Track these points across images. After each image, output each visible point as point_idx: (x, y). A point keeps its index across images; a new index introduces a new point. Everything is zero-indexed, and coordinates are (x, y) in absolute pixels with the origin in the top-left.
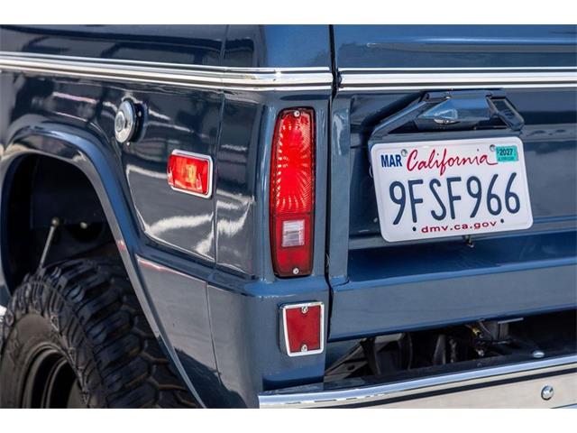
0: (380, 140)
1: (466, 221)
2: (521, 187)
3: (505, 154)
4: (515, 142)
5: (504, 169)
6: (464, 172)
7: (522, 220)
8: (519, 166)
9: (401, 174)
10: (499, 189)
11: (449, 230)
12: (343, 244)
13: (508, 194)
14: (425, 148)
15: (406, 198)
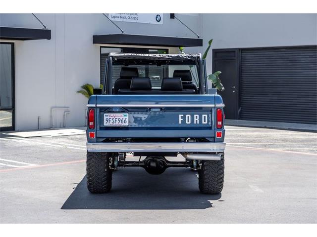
0: (105, 113)
1: (117, 124)
2: (127, 120)
3: (125, 116)
4: (127, 114)
5: (125, 118)
6: (118, 118)
7: (127, 124)
8: (127, 117)
9: (108, 117)
10: (123, 120)
11: (114, 125)
12: (98, 127)
13: (125, 121)
14: (112, 114)
15: (108, 120)
